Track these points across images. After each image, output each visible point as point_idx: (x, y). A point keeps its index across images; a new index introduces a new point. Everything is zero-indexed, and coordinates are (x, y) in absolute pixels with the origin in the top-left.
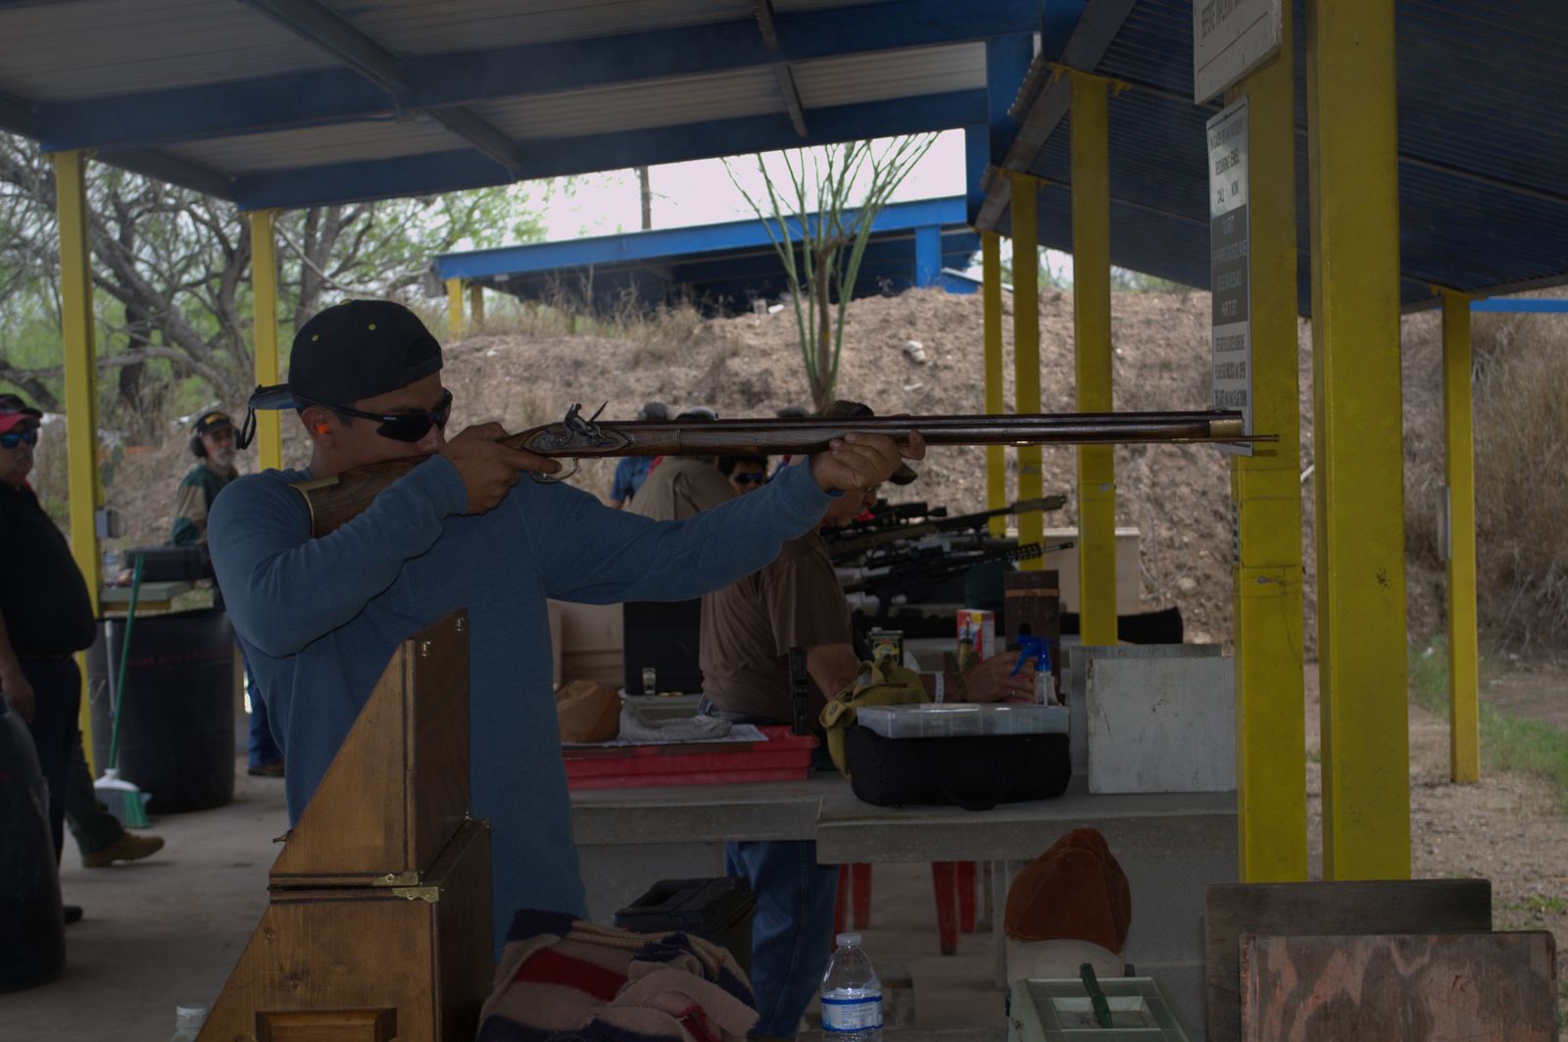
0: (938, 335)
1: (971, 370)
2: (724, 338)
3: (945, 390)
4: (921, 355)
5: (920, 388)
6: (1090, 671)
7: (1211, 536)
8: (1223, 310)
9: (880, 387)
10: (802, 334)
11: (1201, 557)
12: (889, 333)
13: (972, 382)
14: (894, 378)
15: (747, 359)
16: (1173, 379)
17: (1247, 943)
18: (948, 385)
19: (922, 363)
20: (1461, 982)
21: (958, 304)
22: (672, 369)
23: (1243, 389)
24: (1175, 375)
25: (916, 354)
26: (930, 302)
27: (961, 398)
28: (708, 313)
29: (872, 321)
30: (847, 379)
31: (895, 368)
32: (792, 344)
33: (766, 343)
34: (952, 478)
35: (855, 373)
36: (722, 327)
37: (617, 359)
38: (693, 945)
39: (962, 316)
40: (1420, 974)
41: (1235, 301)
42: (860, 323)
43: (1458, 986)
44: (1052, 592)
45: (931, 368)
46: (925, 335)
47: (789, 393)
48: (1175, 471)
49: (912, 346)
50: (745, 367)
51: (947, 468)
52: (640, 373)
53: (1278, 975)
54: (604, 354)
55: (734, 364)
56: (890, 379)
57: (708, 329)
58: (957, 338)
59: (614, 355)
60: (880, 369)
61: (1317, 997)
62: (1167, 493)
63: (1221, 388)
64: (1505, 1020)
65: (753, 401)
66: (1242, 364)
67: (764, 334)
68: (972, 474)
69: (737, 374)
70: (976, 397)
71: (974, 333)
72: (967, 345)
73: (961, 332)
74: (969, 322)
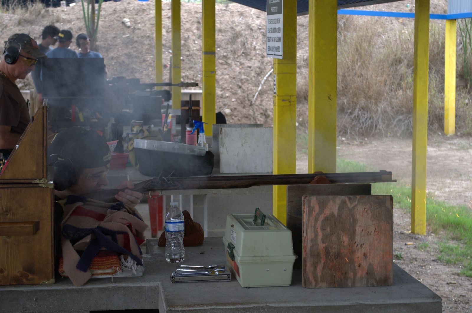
0: (135, 16)
1: (147, 30)
2: (53, 15)
3: (138, 37)
4: (129, 24)
5: (128, 37)
6: (221, 132)
7: (236, 94)
8: (272, 10)
9: (113, 36)
10: (84, 15)
11: (233, 102)
12: (116, 15)
13: (148, 35)
14: (118, 32)
15: (62, 24)
16: (223, 36)
17: (305, 198)
18: (139, 35)
19: (129, 27)
20: (366, 210)
21: (142, 5)
22: (33, 27)
23: (280, 36)
24: (223, 34)
25: (127, 24)
26: (132, 4)
27: (144, 41)
28: (48, 5)
29: (111, 10)
30: (101, 32)
31: (119, 29)
32: (79, 18)
33: (70, 18)
34: (141, 71)
35: (104, 30)
36: (53, 12)
37: (12, 22)
38: (125, 206)
39: (144, 10)
40: (354, 207)
41: (277, 7)
42: (105, 11)
43: (365, 211)
44: (197, 108)
45: (132, 29)
46: (130, 17)
48: (223, 70)
49: (125, 21)
50: (61, 26)
51: (139, 67)
52: (20, 28)
53: (314, 208)
54: (7, 20)
56: (117, 33)
57: (47, 11)
58: (142, 18)
59: (10, 20)
60: (113, 29)
61: (325, 214)
62: (221, 77)
63: (270, 36)
64: (378, 221)
66: (279, 28)
67: (69, 14)
68: (149, 69)
70: (150, 40)
71: (149, 16)
72: (146, 21)
73: (144, 16)
74: (147, 12)
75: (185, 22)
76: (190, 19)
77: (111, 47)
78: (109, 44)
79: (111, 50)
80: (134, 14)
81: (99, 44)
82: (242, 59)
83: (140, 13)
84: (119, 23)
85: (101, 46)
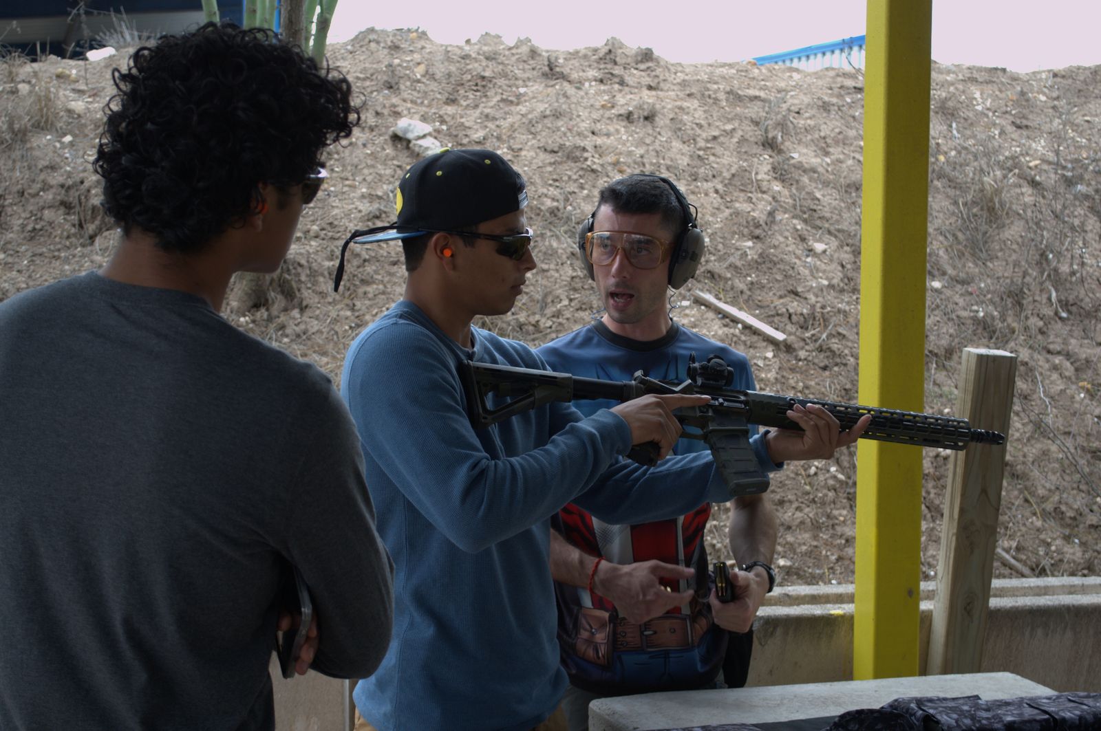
0: (450, 110)
4: (430, 147)
9: (366, 207)
13: (549, 203)
14: (384, 190)
15: (68, 138)
25: (424, 143)
31: (380, 168)
39: (483, 78)
46: (424, 109)
49: (406, 131)
56: (378, 192)
60: (355, 170)
65: (91, 228)
69: (53, 168)
70: (572, 233)
71: (522, 109)
72: (514, 132)
73: (492, 107)
74: (500, 91)
75: (707, 141)
76: (729, 127)
77: (370, 269)
79: (371, 289)
80: (439, 96)
81: (301, 254)
82: (1073, 341)
83: (467, 94)
84: (380, 143)
85: (310, 268)
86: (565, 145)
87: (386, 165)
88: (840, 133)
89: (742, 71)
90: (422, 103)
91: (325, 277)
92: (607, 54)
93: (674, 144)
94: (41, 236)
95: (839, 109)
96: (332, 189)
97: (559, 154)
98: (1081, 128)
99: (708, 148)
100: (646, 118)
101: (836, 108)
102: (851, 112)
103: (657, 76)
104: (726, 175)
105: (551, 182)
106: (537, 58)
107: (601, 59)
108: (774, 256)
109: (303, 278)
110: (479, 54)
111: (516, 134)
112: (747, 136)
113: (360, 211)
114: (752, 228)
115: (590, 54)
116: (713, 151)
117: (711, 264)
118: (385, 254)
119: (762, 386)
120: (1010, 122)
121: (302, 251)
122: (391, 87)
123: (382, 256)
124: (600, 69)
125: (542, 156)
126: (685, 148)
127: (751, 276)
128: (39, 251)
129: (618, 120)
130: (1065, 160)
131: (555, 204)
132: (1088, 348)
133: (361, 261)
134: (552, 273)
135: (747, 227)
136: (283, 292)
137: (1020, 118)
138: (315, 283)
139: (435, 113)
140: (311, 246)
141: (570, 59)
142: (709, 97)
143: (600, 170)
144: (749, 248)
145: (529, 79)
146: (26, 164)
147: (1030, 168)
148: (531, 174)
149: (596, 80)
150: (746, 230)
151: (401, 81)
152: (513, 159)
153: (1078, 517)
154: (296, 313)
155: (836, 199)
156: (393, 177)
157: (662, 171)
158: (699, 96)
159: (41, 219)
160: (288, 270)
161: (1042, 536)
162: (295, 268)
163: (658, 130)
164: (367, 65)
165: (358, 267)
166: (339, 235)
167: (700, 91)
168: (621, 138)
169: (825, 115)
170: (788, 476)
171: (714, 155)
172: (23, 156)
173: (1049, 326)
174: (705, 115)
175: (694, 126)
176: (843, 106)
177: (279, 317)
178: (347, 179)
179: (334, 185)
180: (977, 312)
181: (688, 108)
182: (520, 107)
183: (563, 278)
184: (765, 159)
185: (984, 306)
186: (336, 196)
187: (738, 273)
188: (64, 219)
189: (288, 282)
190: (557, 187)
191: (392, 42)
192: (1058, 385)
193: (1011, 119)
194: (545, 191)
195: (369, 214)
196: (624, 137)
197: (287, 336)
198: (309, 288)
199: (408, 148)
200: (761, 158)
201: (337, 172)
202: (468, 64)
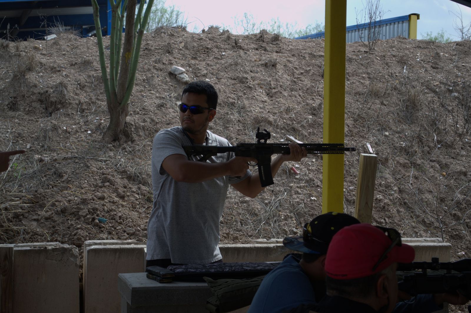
0: (193, 62)
1: (227, 91)
4: (185, 77)
9: (158, 102)
13: (231, 100)
14: (166, 95)
15: (41, 74)
25: (182, 76)
31: (165, 87)
32: (76, 63)
33: (54, 62)
39: (208, 48)
46: (183, 62)
47: (80, 103)
49: (175, 71)
50: (41, 81)
55: (32, 77)
58: (209, 65)
60: (154, 87)
65: (50, 110)
67: (50, 55)
69: (35, 86)
70: (239, 113)
72: (219, 71)
73: (210, 61)
74: (214, 54)
75: (299, 74)
76: (308, 69)
78: (153, 120)
80: (189, 56)
81: (132, 120)
82: (441, 156)
83: (200, 55)
84: (164, 76)
85: (135, 126)
86: (239, 76)
87: (166, 85)
88: (355, 71)
89: (318, 44)
90: (182, 59)
91: (141, 129)
92: (260, 37)
93: (284, 76)
94: (31, 113)
95: (356, 61)
96: (145, 94)
97: (237, 80)
98: (460, 69)
99: (299, 77)
100: (273, 66)
101: (355, 61)
102: (361, 62)
103: (280, 47)
104: (305, 89)
105: (232, 92)
106: (230, 40)
107: (257, 40)
108: (320, 122)
109: (133, 130)
110: (206, 38)
111: (219, 72)
112: (315, 73)
113: (155, 103)
114: (312, 111)
115: (253, 37)
116: (300, 79)
117: (294, 125)
118: (165, 120)
119: (310, 172)
120: (430, 66)
121: (133, 119)
122: (170, 52)
123: (164, 121)
124: (257, 44)
125: (230, 81)
126: (289, 78)
127: (310, 130)
128: (31, 119)
129: (261, 66)
130: (451, 82)
131: (233, 101)
132: (447, 159)
133: (155, 123)
134: (230, 128)
135: (310, 110)
136: (125, 135)
137: (435, 64)
138: (138, 132)
139: (187, 63)
140: (136, 117)
141: (245, 40)
142: (302, 56)
143: (252, 87)
144: (310, 118)
145: (226, 49)
146: (25, 85)
147: (434, 86)
148: (224, 88)
149: (254, 49)
150: (310, 111)
151: (174, 50)
152: (218, 82)
153: (431, 223)
154: (130, 143)
155: (350, 99)
156: (169, 90)
157: (278, 87)
158: (297, 55)
159: (31, 106)
160: (127, 126)
161: (415, 230)
162: (129, 126)
163: (277, 70)
164: (160, 43)
165: (154, 125)
166: (147, 113)
167: (298, 54)
168: (262, 74)
169: (349, 63)
170: (316, 205)
171: (301, 80)
172: (24, 82)
173: (432, 150)
174: (299, 64)
175: (294, 68)
176: (358, 59)
177: (123, 145)
178: (151, 91)
179: (145, 93)
180: (402, 144)
181: (292, 60)
182: (222, 61)
183: (235, 130)
184: (322, 82)
185: (406, 142)
186: (146, 97)
187: (304, 128)
188: (40, 106)
189: (127, 131)
190: (235, 94)
191: (170, 33)
192: (432, 174)
193: (431, 64)
194: (230, 95)
195: (159, 104)
196: (264, 73)
197: (126, 152)
198: (135, 134)
199: (175, 78)
200: (320, 82)
201: (147, 88)
202: (201, 43)
